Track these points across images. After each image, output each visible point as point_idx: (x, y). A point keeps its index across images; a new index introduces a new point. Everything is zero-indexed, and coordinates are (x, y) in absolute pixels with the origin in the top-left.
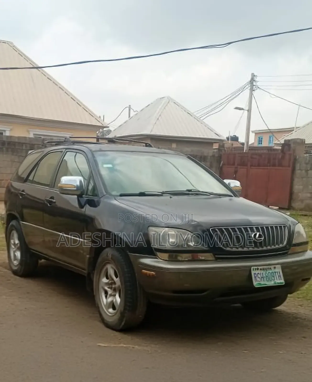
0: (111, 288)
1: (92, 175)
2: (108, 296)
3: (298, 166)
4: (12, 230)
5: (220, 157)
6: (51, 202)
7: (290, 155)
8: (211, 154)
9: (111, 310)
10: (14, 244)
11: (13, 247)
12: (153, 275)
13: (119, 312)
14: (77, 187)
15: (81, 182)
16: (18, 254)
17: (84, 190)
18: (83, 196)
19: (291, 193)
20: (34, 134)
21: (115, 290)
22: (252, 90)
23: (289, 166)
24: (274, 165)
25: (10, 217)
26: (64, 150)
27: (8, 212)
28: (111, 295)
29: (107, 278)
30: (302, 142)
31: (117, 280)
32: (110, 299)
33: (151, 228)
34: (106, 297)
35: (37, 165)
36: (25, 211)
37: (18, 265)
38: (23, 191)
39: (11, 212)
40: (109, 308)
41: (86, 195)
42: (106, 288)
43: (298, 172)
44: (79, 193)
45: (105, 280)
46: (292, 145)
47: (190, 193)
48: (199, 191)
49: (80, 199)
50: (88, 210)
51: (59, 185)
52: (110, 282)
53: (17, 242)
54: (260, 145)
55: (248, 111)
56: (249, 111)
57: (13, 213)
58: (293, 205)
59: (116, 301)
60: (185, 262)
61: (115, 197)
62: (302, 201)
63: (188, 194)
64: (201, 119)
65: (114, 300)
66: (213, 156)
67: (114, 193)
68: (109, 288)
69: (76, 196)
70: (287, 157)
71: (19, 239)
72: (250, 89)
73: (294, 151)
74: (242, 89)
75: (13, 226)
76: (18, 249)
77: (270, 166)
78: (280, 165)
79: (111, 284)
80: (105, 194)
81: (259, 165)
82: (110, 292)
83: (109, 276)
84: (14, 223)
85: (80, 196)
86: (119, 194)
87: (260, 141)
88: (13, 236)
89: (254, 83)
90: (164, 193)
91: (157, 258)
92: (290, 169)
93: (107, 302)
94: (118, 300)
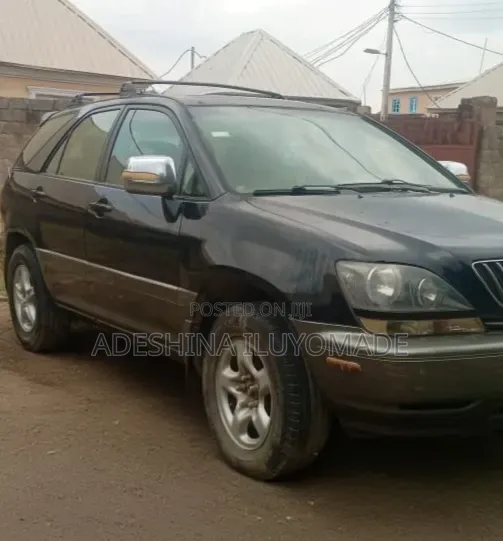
0: (244, 391)
1: (189, 153)
2: (238, 406)
3: (486, 142)
4: (18, 265)
6: (100, 211)
7: (472, 124)
9: (245, 438)
10: (23, 291)
11: (20, 296)
12: (354, 370)
13: (267, 445)
14: (161, 177)
15: (168, 167)
16: (32, 311)
17: (175, 185)
18: (174, 196)
20: (38, 95)
21: (254, 395)
22: (392, 21)
23: (471, 143)
24: (445, 142)
25: (14, 239)
26: (122, 107)
27: (10, 230)
28: (244, 406)
29: (235, 368)
30: (493, 102)
31: (261, 375)
32: (242, 415)
33: (342, 265)
34: (233, 409)
35: (66, 137)
36: (45, 227)
37: (32, 331)
38: (40, 189)
39: (15, 230)
40: (241, 432)
41: (180, 194)
42: (233, 390)
43: (486, 152)
44: (164, 189)
45: (228, 373)
46: (476, 108)
47: (391, 187)
48: (406, 184)
49: (168, 202)
50: (185, 226)
51: (125, 174)
52: (243, 377)
53: (28, 287)
54: (396, 113)
55: (386, 55)
56: (388, 55)
57: (20, 231)
59: (259, 419)
60: (424, 339)
61: (245, 197)
63: (388, 190)
64: (316, 65)
65: (254, 418)
67: (240, 189)
68: (238, 390)
69: (160, 197)
70: (467, 127)
71: (33, 282)
72: (390, 20)
73: (479, 117)
74: (378, 19)
75: (19, 256)
76: (30, 301)
77: (437, 144)
78: (456, 142)
79: (246, 382)
80: (223, 191)
82: (241, 399)
83: (240, 367)
84: (21, 250)
85: (167, 196)
86: (252, 191)
87: (396, 106)
88: (20, 274)
89: (396, 10)
90: (341, 188)
91: (360, 331)
92: (473, 147)
93: (235, 419)
94: (265, 419)
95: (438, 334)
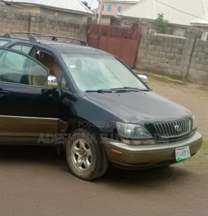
0: (81, 154)
3: (142, 40)
5: (88, 26)
7: (138, 32)
8: (82, 24)
9: (80, 168)
12: (120, 154)
19: (136, 58)
21: (85, 156)
23: (136, 40)
24: (126, 38)
28: (81, 159)
29: (78, 147)
31: (89, 151)
33: (117, 122)
34: (77, 159)
40: (79, 166)
42: (77, 153)
43: (142, 44)
52: (81, 150)
58: (137, 66)
59: (86, 163)
61: (84, 93)
62: (142, 64)
65: (84, 163)
66: (84, 25)
70: (135, 33)
77: (123, 38)
78: (130, 38)
80: (77, 90)
81: (115, 36)
82: (80, 156)
90: (113, 91)
93: (77, 162)
94: (88, 163)
95: (142, 144)
